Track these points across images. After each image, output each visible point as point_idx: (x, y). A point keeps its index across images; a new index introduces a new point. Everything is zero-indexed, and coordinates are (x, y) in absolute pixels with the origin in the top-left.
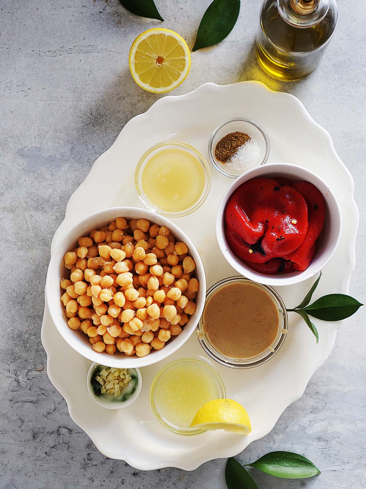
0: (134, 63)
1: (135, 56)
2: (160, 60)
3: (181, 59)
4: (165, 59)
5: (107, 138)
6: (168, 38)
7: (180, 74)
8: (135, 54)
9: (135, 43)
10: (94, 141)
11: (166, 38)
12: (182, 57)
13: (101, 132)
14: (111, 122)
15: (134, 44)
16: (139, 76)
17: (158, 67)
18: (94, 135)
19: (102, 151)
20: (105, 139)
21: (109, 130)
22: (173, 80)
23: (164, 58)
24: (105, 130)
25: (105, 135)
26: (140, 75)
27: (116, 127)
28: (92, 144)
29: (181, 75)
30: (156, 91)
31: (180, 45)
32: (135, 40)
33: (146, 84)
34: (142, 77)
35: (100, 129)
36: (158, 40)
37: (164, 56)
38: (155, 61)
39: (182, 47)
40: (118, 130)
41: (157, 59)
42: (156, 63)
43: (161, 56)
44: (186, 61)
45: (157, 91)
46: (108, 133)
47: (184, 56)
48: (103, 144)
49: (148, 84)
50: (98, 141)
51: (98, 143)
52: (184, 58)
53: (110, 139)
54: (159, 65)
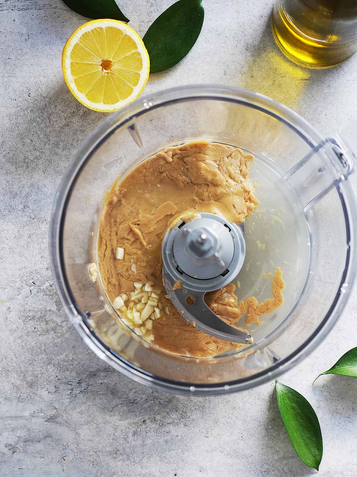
0: (73, 80)
1: (72, 70)
2: (106, 65)
3: (135, 53)
4: (113, 61)
5: (51, 129)
6: (106, 30)
7: (139, 75)
8: (71, 68)
9: (65, 52)
10: (33, 133)
13: (42, 121)
14: (57, 106)
15: (65, 54)
16: (86, 95)
17: (106, 74)
18: (33, 125)
19: (44, 147)
20: (48, 130)
21: (54, 118)
22: (132, 87)
23: (111, 59)
24: (49, 118)
25: (48, 124)
27: (63, 114)
28: (31, 137)
29: (141, 75)
30: (115, 109)
31: (125, 35)
32: (64, 49)
33: (98, 104)
34: (91, 96)
35: (42, 116)
36: (94, 39)
37: (110, 57)
38: (99, 68)
39: (129, 37)
40: (66, 118)
41: (101, 65)
42: (102, 70)
43: (105, 58)
44: (141, 55)
45: (117, 108)
46: (52, 122)
47: (136, 48)
48: (45, 136)
49: (102, 102)
50: (39, 133)
51: (39, 136)
52: (137, 50)
53: (56, 130)
54: (107, 71)
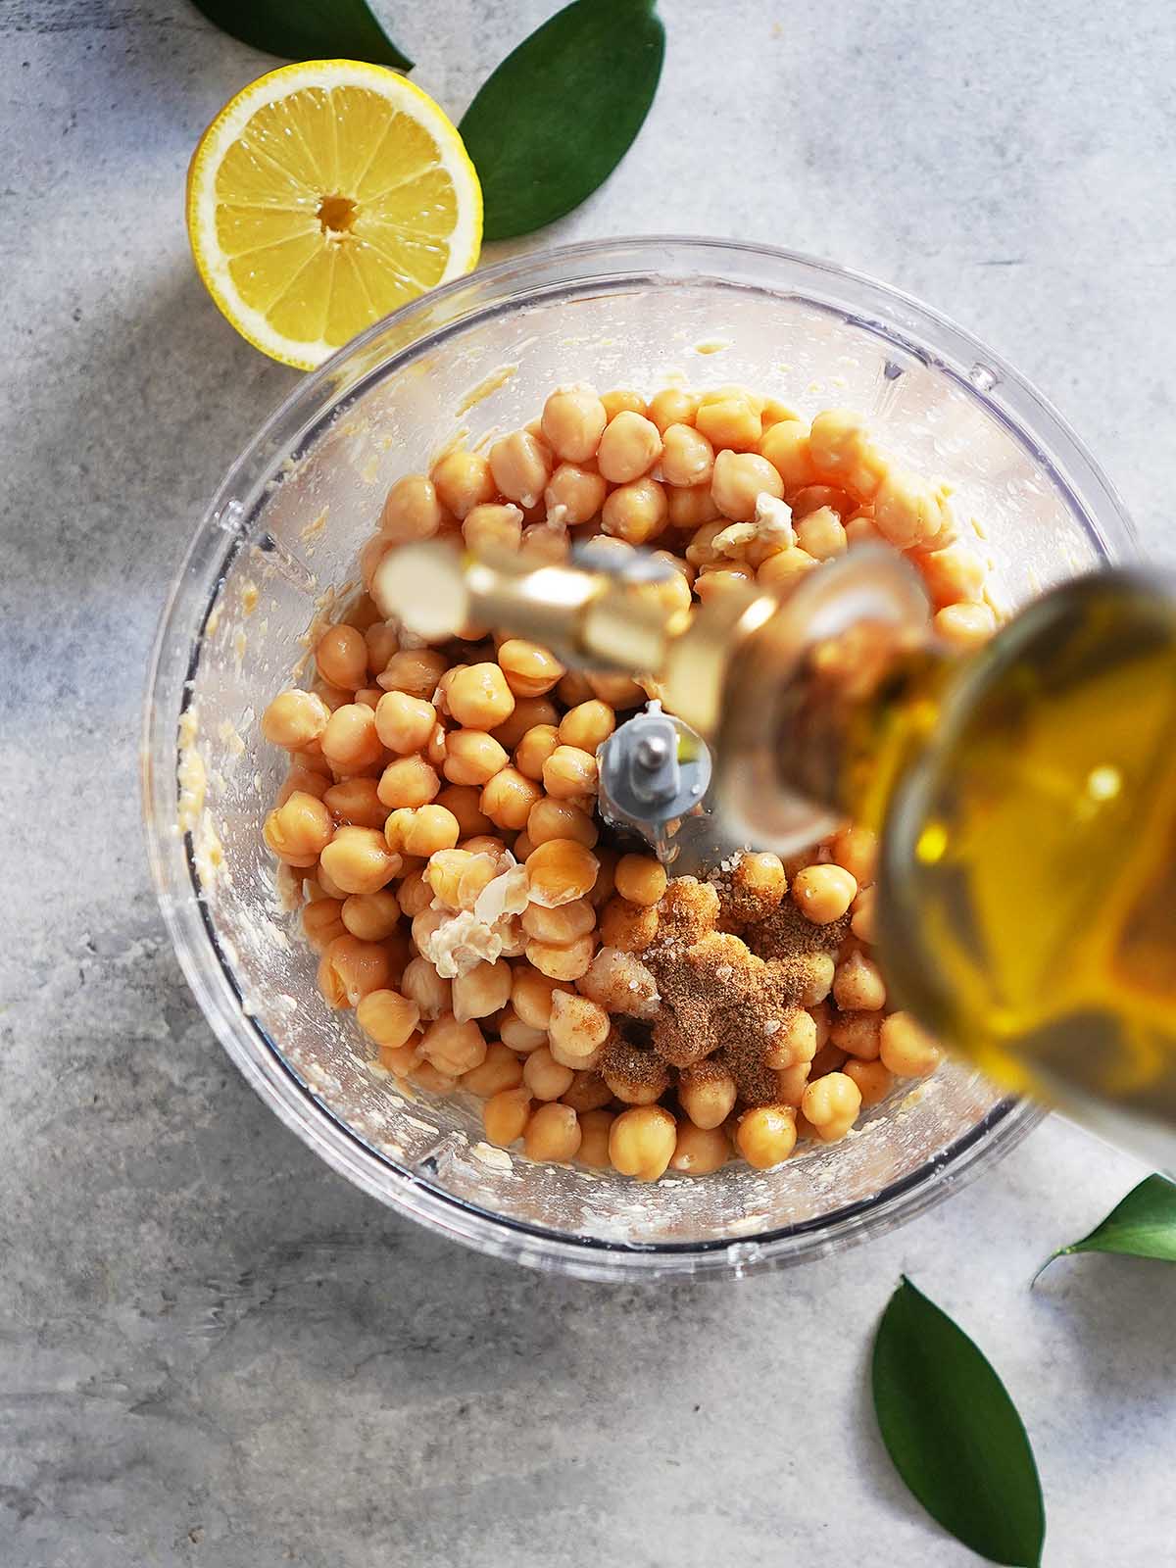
0: (225, 267)
1: (221, 233)
2: (336, 214)
3: (431, 174)
4: (358, 202)
5: (151, 430)
6: (336, 98)
7: (446, 248)
8: (218, 223)
9: (197, 172)
10: (90, 443)
11: (331, 101)
12: (427, 169)
13: (120, 401)
14: (169, 352)
15: (197, 178)
16: (269, 317)
17: (337, 246)
18: (90, 416)
19: (126, 489)
20: (141, 434)
21: (160, 392)
23: (352, 196)
24: (143, 392)
25: (139, 412)
26: (271, 311)
27: (191, 378)
28: (81, 457)
29: (452, 247)
31: (400, 114)
32: (193, 162)
33: (310, 346)
34: (283, 319)
35: (118, 385)
36: (296, 128)
37: (349, 190)
38: (310, 225)
39: (411, 120)
40: (199, 393)
41: (320, 215)
42: (323, 231)
43: (333, 193)
46: (153, 406)
47: (437, 157)
48: (130, 455)
49: (321, 340)
50: (110, 442)
51: (108, 455)
52: (440, 166)
53: (165, 432)
54: (338, 235)
